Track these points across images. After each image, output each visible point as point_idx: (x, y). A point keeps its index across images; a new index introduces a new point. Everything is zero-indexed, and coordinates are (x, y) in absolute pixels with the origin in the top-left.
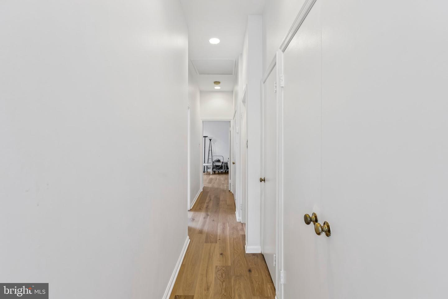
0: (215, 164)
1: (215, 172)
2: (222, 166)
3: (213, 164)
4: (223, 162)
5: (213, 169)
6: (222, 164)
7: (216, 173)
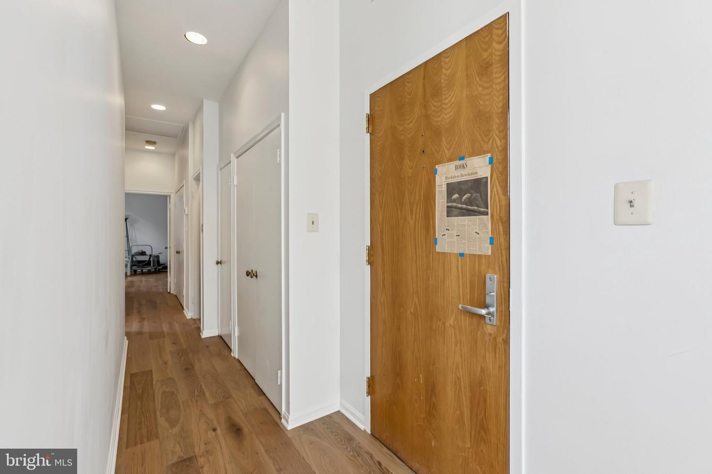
0: (136, 258)
1: (135, 271)
2: (149, 261)
3: (132, 259)
4: (151, 256)
5: (131, 267)
6: (150, 258)
7: (137, 273)
